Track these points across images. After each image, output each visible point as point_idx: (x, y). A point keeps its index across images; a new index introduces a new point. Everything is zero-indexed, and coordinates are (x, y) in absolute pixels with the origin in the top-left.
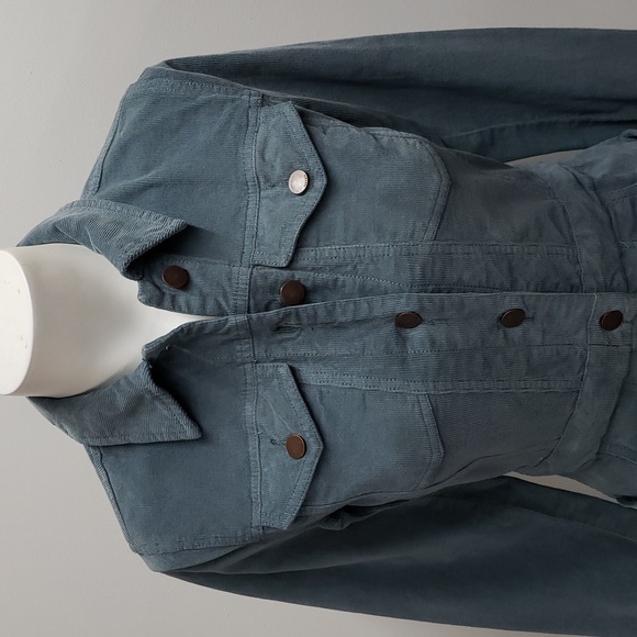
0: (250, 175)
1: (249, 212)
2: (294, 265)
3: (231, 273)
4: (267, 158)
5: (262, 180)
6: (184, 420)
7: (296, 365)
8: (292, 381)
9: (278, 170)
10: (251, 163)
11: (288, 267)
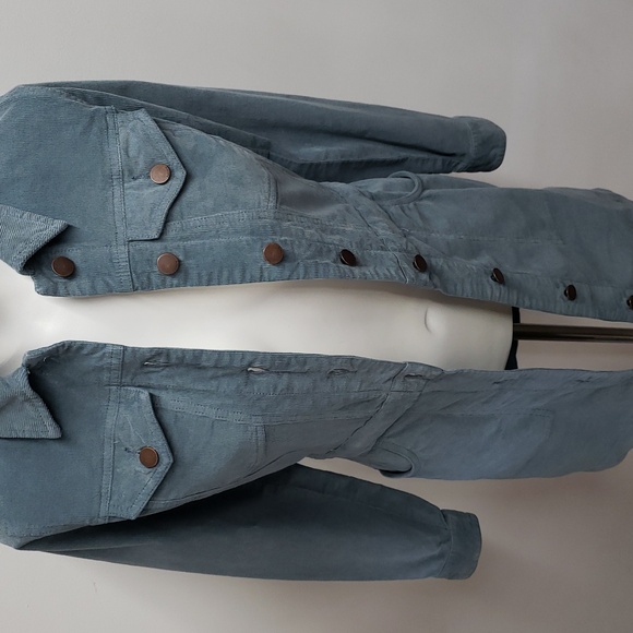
0: (115, 169)
1: (116, 200)
2: (164, 237)
3: (111, 254)
4: (131, 154)
5: (126, 173)
6: (49, 421)
7: (156, 393)
8: (150, 408)
9: (141, 165)
10: (116, 160)
11: (160, 238)
